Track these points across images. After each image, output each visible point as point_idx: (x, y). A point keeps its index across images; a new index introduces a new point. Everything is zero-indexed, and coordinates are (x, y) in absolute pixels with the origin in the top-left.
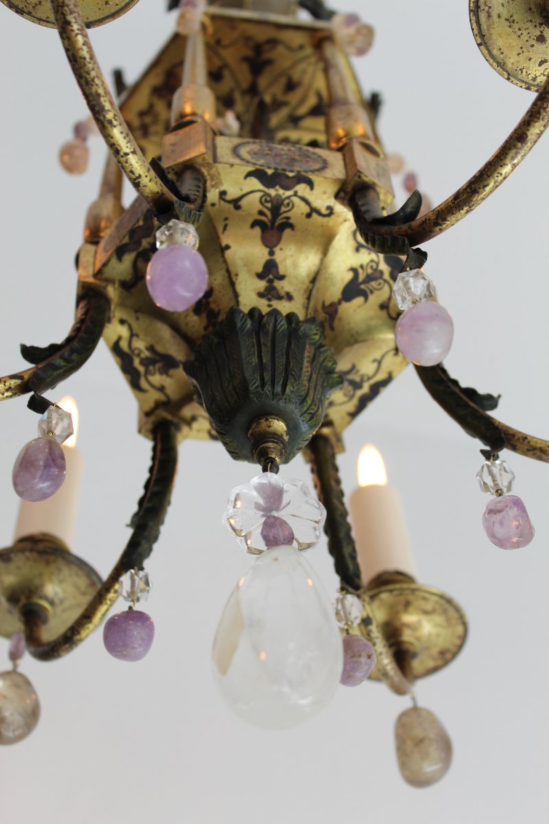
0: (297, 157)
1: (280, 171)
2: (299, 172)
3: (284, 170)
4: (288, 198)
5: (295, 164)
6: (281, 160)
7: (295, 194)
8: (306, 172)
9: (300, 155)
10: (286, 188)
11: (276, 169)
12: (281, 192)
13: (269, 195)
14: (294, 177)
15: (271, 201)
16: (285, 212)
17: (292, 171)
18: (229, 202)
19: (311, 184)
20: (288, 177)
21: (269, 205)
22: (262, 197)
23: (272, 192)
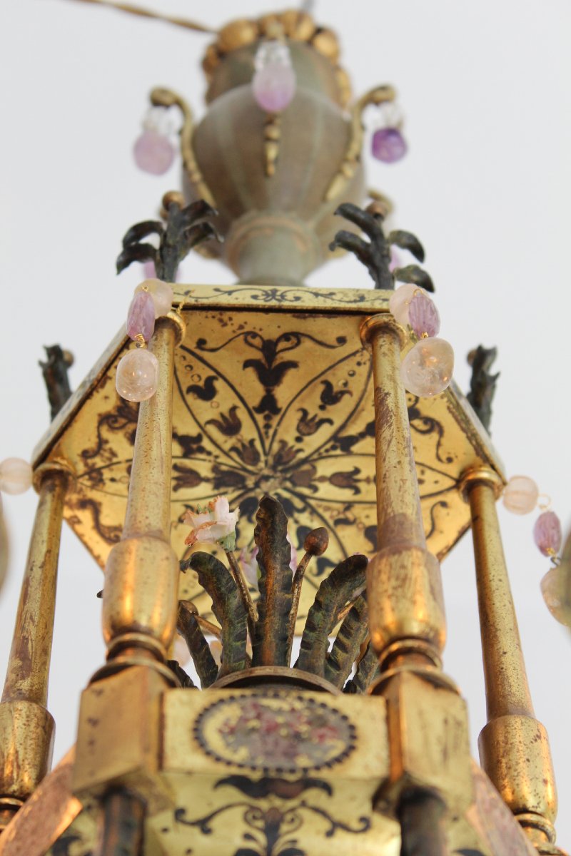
0: (304, 728)
1: (273, 774)
2: (305, 770)
3: (279, 770)
4: (292, 810)
5: (301, 748)
6: (276, 743)
7: (304, 804)
8: (318, 768)
9: (310, 723)
10: (286, 797)
11: (266, 770)
12: (277, 802)
13: (258, 809)
14: (298, 782)
15: (263, 817)
16: (289, 832)
17: (292, 771)
18: (193, 824)
19: (327, 788)
20: (286, 782)
21: (260, 824)
22: (246, 814)
23: (264, 804)
